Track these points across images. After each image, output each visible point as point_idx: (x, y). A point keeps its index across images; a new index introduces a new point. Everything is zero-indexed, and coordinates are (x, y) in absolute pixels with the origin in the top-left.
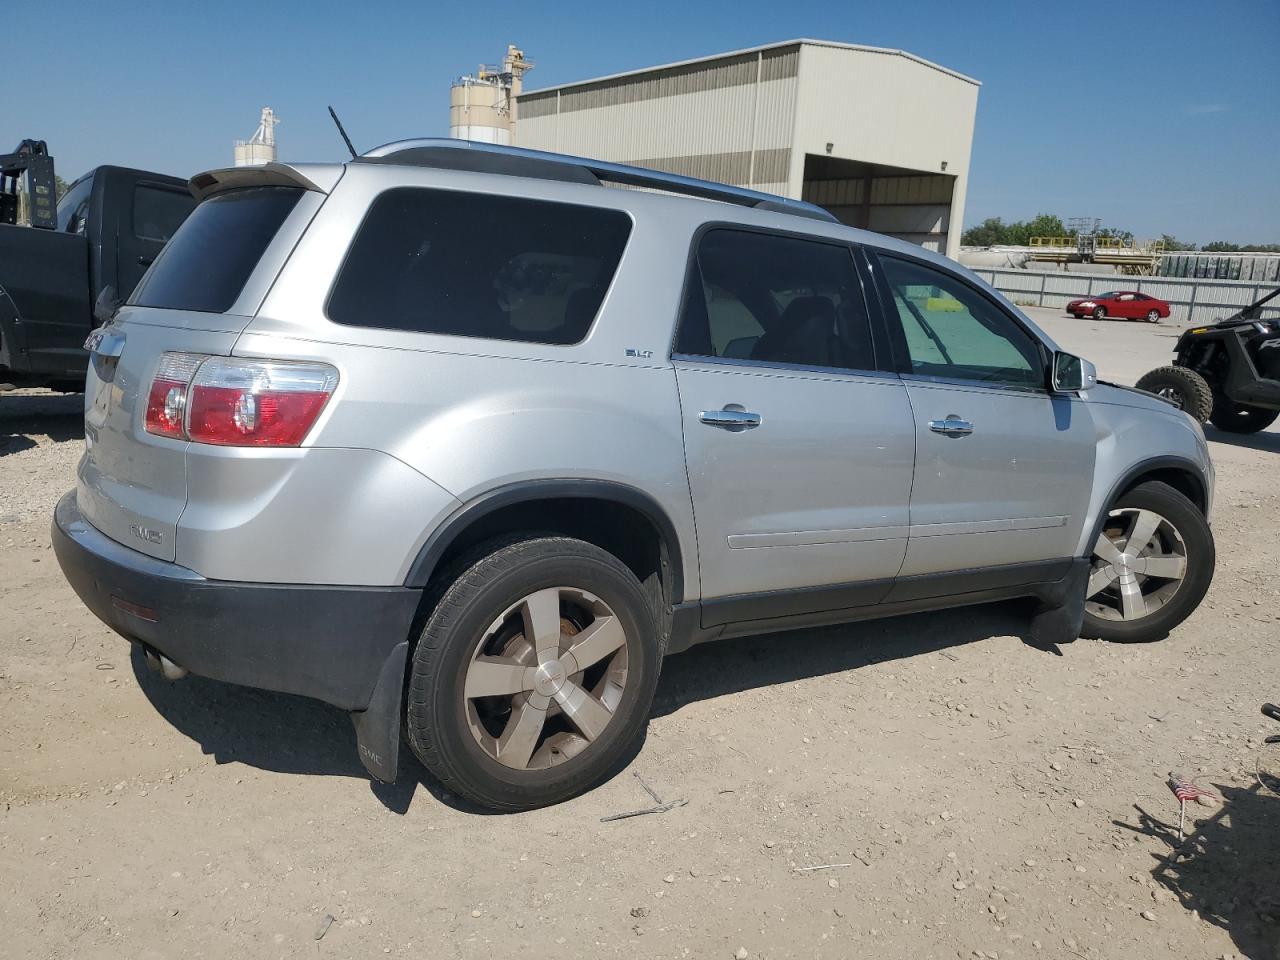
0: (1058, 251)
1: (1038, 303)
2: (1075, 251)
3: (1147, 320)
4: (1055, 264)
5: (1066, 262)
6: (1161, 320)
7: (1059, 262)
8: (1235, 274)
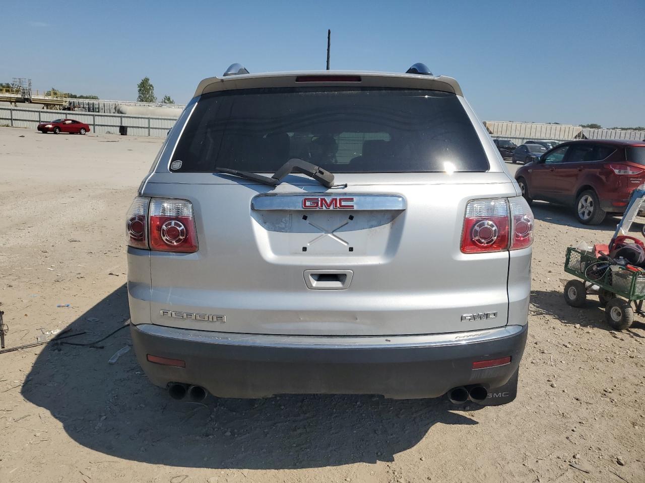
0: (10, 96)
1: (10, 125)
2: (19, 96)
3: (81, 134)
4: (10, 103)
5: (15, 102)
6: (87, 133)
7: (11, 102)
8: (97, 110)
